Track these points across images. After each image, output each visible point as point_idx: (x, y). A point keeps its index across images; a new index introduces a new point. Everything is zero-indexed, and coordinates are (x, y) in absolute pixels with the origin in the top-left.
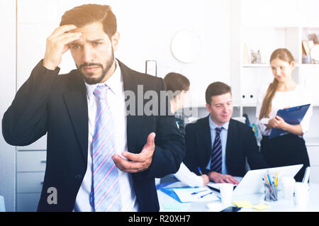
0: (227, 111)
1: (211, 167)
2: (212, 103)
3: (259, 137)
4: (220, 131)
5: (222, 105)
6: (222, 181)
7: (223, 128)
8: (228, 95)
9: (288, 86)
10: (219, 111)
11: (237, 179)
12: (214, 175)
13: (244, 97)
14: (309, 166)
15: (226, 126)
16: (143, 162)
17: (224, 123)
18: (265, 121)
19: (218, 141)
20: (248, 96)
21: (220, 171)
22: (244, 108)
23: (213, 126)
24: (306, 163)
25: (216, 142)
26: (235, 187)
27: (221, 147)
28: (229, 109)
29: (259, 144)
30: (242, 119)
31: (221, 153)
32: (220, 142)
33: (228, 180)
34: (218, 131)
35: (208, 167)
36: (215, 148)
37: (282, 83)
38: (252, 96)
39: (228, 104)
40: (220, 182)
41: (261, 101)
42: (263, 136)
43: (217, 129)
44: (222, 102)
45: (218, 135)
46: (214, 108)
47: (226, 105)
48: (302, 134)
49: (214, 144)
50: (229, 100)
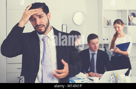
0: (97, 46)
1: (90, 70)
2: (90, 43)
3: (110, 57)
4: (94, 55)
5: (94, 43)
6: (94, 76)
7: (95, 53)
8: (97, 39)
9: (122, 35)
10: (93, 46)
11: (101, 75)
12: (91, 73)
13: (104, 40)
14: (131, 69)
15: (96, 52)
16: (65, 72)
17: (96, 51)
18: (112, 50)
19: (93, 59)
20: (106, 40)
21: (94, 72)
22: (104, 44)
23: (91, 52)
24: (130, 68)
25: (92, 59)
26: (100, 79)
27: (94, 62)
28: (97, 45)
29: (110, 60)
30: (103, 49)
31: (94, 64)
32: (94, 59)
33: (97, 76)
34: (93, 54)
35: (89, 70)
36: (92, 62)
37: (120, 34)
38: (107, 39)
39: (97, 43)
40: (93, 76)
41: (111, 42)
42: (112, 56)
43: (92, 54)
44: (94, 42)
45: (93, 56)
46: (91, 45)
47: (96, 44)
48: (128, 55)
49: (91, 60)
50: (97, 41)
